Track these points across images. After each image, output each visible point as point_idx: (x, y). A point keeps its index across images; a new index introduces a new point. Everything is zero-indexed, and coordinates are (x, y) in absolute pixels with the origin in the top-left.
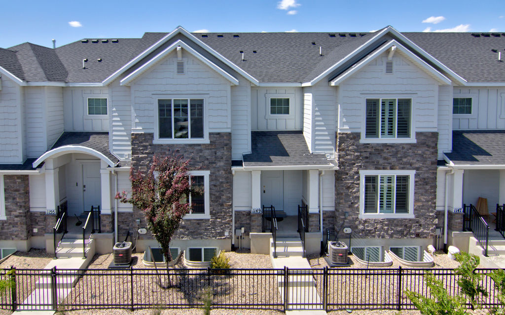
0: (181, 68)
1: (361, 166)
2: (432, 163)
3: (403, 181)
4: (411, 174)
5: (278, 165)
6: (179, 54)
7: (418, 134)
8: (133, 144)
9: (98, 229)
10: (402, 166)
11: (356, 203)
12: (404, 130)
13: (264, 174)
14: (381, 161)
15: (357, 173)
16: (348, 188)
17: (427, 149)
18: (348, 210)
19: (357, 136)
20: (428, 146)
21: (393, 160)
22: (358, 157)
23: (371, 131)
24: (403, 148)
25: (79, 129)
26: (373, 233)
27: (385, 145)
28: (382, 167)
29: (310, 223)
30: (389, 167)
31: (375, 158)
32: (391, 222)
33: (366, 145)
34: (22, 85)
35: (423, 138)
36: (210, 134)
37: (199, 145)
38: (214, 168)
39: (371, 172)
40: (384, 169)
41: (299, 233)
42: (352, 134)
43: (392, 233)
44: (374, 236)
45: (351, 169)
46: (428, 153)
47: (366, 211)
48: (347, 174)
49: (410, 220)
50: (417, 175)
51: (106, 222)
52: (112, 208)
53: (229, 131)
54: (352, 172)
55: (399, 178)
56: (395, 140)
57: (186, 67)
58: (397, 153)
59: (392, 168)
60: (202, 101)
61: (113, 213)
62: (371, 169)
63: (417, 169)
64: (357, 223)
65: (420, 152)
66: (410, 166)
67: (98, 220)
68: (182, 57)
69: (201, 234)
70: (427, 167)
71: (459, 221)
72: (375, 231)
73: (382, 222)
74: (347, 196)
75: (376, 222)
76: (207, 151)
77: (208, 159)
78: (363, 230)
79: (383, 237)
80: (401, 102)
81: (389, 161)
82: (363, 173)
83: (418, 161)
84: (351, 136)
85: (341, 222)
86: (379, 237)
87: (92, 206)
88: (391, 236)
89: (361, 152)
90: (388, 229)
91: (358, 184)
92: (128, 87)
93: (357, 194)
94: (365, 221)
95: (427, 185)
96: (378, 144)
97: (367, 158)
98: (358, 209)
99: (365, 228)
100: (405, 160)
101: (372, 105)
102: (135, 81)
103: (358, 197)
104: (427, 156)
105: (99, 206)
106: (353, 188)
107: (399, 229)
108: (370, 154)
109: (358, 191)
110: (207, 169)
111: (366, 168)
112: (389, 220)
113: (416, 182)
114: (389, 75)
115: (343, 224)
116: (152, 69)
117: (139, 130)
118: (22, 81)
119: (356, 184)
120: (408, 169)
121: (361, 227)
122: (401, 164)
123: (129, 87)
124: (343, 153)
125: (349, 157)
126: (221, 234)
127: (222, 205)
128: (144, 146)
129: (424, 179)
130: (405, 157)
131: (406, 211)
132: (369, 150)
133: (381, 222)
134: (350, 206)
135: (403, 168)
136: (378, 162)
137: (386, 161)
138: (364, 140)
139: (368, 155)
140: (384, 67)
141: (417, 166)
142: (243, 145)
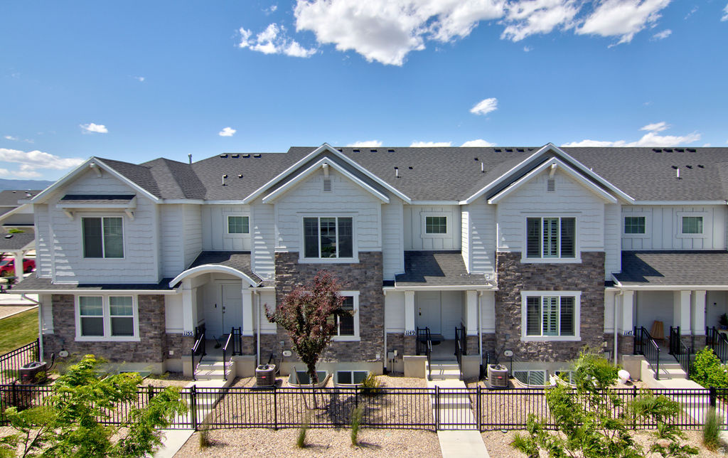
0: (327, 186)
1: (522, 287)
2: (599, 284)
3: (568, 302)
4: (577, 295)
5: (432, 286)
6: (326, 172)
7: (583, 254)
8: (276, 263)
9: (239, 351)
10: (567, 287)
11: (518, 325)
12: (568, 250)
13: (417, 294)
14: (544, 282)
15: (519, 294)
16: (509, 309)
17: (593, 269)
18: (509, 332)
19: (517, 256)
20: (595, 266)
21: (557, 280)
22: (519, 278)
23: (533, 250)
24: (567, 268)
25: (218, 248)
26: (536, 356)
27: (548, 265)
28: (544, 288)
29: (468, 346)
30: (552, 288)
31: (537, 279)
32: (557, 345)
33: (528, 265)
34: (157, 203)
35: (588, 258)
36: (360, 253)
37: (348, 264)
38: (364, 288)
39: (534, 293)
40: (547, 289)
41: (456, 357)
42: (512, 253)
43: (557, 357)
44: (537, 360)
45: (512, 290)
46: (594, 273)
47: (528, 334)
48: (508, 295)
49: (576, 342)
50: (582, 297)
51: (248, 344)
52: (255, 330)
53: (380, 250)
54: (513, 293)
55: (564, 300)
56: (559, 260)
57: (333, 184)
58: (561, 273)
59: (555, 289)
60: (351, 219)
61: (256, 335)
62: (533, 290)
63: (583, 290)
64: (519, 345)
65: (585, 272)
66: (575, 287)
67: (239, 343)
68: (330, 174)
69: (349, 356)
70: (593, 288)
71: (630, 344)
72: (539, 355)
73: (546, 345)
74: (508, 317)
75: (540, 345)
76: (356, 271)
77: (357, 279)
78: (525, 354)
79: (547, 360)
80: (564, 220)
81: (553, 282)
82: (525, 294)
83: (583, 281)
84: (512, 256)
85: (502, 345)
86: (543, 361)
87: (233, 328)
88: (556, 359)
89: (522, 272)
90: (552, 352)
91: (520, 305)
92: (271, 205)
93: (518, 316)
94: (528, 344)
95: (594, 306)
96: (540, 264)
97: (528, 278)
98: (519, 331)
99: (527, 351)
100: (569, 280)
101: (533, 224)
102: (279, 199)
103: (520, 319)
104: (593, 277)
105: (240, 328)
106: (514, 309)
107: (564, 351)
108: (532, 274)
109: (520, 312)
110: (356, 288)
111: (528, 289)
112: (553, 343)
113: (582, 303)
114: (551, 193)
115: (504, 347)
116: (297, 187)
117: (283, 249)
118: (157, 199)
119: (518, 305)
120: (573, 290)
121: (523, 350)
122: (566, 285)
123: (273, 205)
124: (502, 273)
125: (509, 277)
126: (372, 357)
127: (372, 326)
128: (288, 265)
129: (591, 300)
130: (570, 278)
131: (572, 333)
132: (531, 270)
133: (545, 345)
134: (511, 329)
135: (568, 289)
136: (541, 283)
137: (549, 282)
138: (525, 259)
139: (530, 275)
140: (545, 185)
141: (583, 286)
142: (395, 265)
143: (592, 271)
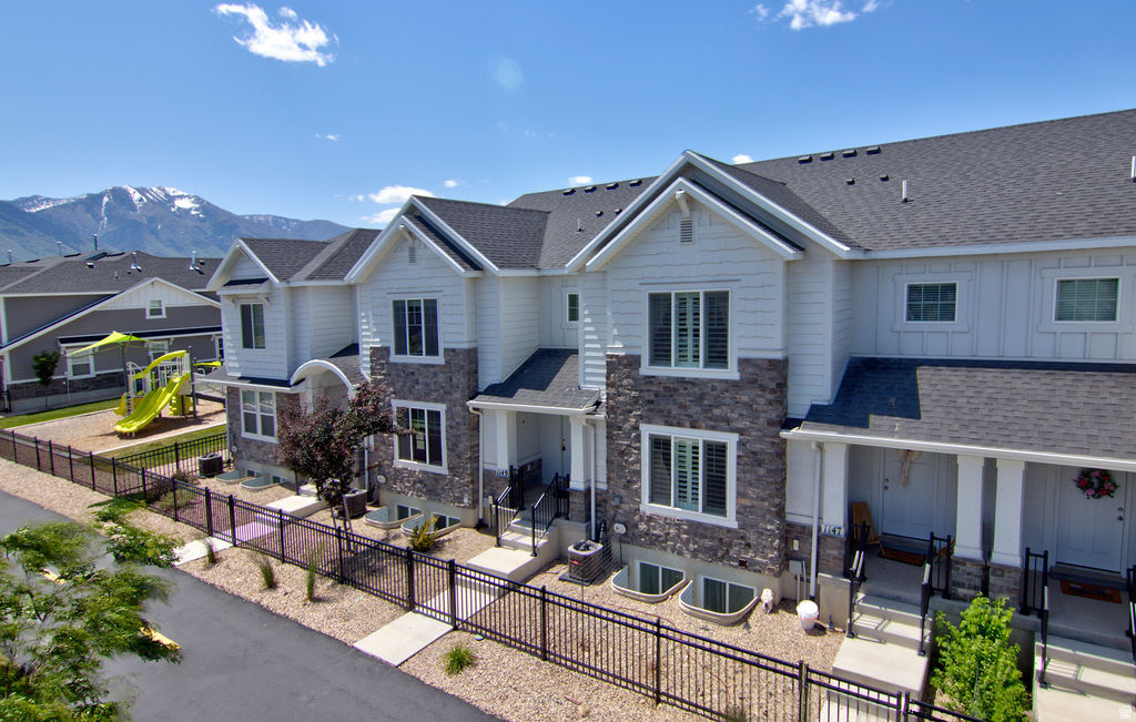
0: (413, 255)
1: (641, 417)
2: (770, 423)
3: (716, 452)
4: (731, 440)
7: (743, 362)
8: (372, 361)
10: (712, 423)
11: (635, 482)
12: (717, 356)
14: (675, 411)
15: (636, 428)
16: (622, 453)
17: (759, 392)
18: (623, 492)
19: (633, 362)
20: (763, 388)
21: (695, 410)
22: (636, 400)
23: (660, 353)
24: (714, 388)
26: (663, 542)
27: (682, 381)
28: (675, 422)
29: (571, 506)
30: (688, 424)
31: (663, 405)
32: (696, 529)
33: (650, 379)
34: (280, 286)
35: (751, 370)
36: (446, 350)
37: (433, 366)
38: (450, 401)
39: (661, 430)
40: (679, 425)
42: (626, 357)
43: (695, 550)
44: (665, 549)
45: (626, 420)
46: (762, 401)
47: (652, 500)
48: (620, 428)
49: (729, 530)
50: (741, 444)
53: (474, 345)
54: (627, 426)
55: (709, 447)
56: (698, 371)
57: (418, 253)
58: (702, 397)
59: (693, 426)
60: (435, 300)
62: (657, 424)
63: (741, 432)
64: (637, 518)
65: (745, 398)
66: (725, 424)
68: (414, 239)
69: (438, 495)
70: (759, 430)
71: (835, 552)
72: (667, 540)
73: (678, 524)
74: (622, 467)
75: (668, 522)
76: (441, 375)
77: (442, 387)
78: (647, 534)
79: (680, 553)
80: (710, 297)
81: (690, 411)
82: (647, 430)
83: (741, 415)
84: (625, 361)
85: (612, 513)
86: (673, 552)
88: (695, 554)
89: (641, 391)
90: (688, 539)
91: (639, 449)
93: (636, 467)
94: (650, 518)
95: (759, 465)
96: (669, 378)
97: (651, 402)
98: (638, 493)
99: (649, 530)
100: (717, 412)
101: (659, 303)
103: (638, 473)
104: (760, 408)
106: (630, 454)
107: (708, 543)
108: (656, 395)
109: (638, 461)
110: (443, 401)
111: (650, 421)
112: (691, 523)
113: (739, 457)
114: (687, 247)
115: (615, 516)
117: (377, 342)
118: (278, 281)
119: (635, 448)
120: (722, 430)
121: (643, 527)
122: (710, 419)
124: (613, 391)
125: (622, 398)
126: (460, 500)
127: (459, 457)
128: (381, 364)
129: (754, 453)
130: (718, 407)
131: (723, 513)
132: (654, 388)
133: (676, 524)
134: (626, 487)
135: (713, 428)
136: (669, 413)
137: (682, 411)
138: (646, 369)
139: (652, 397)
140: (677, 232)
141: (740, 425)
142: (493, 370)
143: (759, 396)
